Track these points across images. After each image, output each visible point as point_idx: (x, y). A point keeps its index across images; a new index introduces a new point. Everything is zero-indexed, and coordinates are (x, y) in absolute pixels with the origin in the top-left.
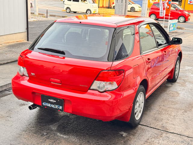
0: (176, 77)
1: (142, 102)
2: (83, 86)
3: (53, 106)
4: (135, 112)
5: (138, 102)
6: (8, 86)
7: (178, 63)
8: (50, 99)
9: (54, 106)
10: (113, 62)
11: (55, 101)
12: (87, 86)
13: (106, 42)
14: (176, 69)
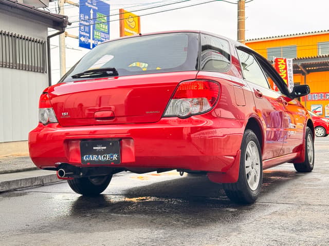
0: (311, 164)
1: (257, 164)
2: (151, 112)
3: (101, 158)
4: (246, 173)
5: (250, 156)
6: (20, 184)
7: (309, 137)
8: (97, 146)
9: (104, 157)
10: (199, 71)
11: (105, 148)
12: (159, 112)
13: (185, 48)
14: (308, 148)
